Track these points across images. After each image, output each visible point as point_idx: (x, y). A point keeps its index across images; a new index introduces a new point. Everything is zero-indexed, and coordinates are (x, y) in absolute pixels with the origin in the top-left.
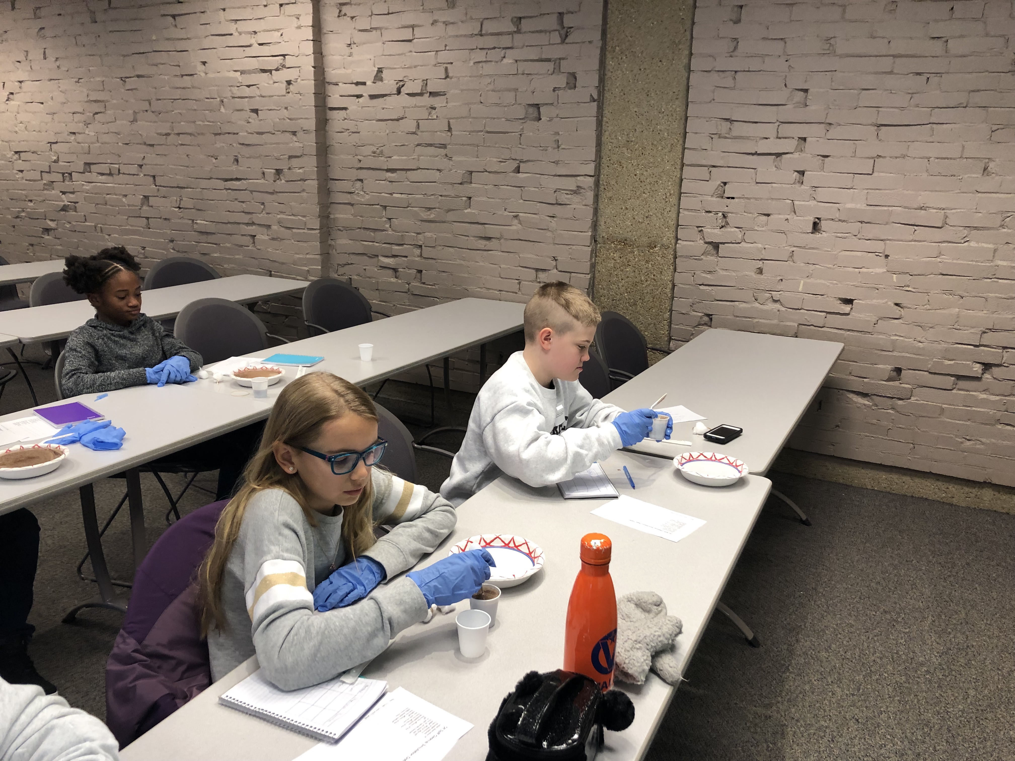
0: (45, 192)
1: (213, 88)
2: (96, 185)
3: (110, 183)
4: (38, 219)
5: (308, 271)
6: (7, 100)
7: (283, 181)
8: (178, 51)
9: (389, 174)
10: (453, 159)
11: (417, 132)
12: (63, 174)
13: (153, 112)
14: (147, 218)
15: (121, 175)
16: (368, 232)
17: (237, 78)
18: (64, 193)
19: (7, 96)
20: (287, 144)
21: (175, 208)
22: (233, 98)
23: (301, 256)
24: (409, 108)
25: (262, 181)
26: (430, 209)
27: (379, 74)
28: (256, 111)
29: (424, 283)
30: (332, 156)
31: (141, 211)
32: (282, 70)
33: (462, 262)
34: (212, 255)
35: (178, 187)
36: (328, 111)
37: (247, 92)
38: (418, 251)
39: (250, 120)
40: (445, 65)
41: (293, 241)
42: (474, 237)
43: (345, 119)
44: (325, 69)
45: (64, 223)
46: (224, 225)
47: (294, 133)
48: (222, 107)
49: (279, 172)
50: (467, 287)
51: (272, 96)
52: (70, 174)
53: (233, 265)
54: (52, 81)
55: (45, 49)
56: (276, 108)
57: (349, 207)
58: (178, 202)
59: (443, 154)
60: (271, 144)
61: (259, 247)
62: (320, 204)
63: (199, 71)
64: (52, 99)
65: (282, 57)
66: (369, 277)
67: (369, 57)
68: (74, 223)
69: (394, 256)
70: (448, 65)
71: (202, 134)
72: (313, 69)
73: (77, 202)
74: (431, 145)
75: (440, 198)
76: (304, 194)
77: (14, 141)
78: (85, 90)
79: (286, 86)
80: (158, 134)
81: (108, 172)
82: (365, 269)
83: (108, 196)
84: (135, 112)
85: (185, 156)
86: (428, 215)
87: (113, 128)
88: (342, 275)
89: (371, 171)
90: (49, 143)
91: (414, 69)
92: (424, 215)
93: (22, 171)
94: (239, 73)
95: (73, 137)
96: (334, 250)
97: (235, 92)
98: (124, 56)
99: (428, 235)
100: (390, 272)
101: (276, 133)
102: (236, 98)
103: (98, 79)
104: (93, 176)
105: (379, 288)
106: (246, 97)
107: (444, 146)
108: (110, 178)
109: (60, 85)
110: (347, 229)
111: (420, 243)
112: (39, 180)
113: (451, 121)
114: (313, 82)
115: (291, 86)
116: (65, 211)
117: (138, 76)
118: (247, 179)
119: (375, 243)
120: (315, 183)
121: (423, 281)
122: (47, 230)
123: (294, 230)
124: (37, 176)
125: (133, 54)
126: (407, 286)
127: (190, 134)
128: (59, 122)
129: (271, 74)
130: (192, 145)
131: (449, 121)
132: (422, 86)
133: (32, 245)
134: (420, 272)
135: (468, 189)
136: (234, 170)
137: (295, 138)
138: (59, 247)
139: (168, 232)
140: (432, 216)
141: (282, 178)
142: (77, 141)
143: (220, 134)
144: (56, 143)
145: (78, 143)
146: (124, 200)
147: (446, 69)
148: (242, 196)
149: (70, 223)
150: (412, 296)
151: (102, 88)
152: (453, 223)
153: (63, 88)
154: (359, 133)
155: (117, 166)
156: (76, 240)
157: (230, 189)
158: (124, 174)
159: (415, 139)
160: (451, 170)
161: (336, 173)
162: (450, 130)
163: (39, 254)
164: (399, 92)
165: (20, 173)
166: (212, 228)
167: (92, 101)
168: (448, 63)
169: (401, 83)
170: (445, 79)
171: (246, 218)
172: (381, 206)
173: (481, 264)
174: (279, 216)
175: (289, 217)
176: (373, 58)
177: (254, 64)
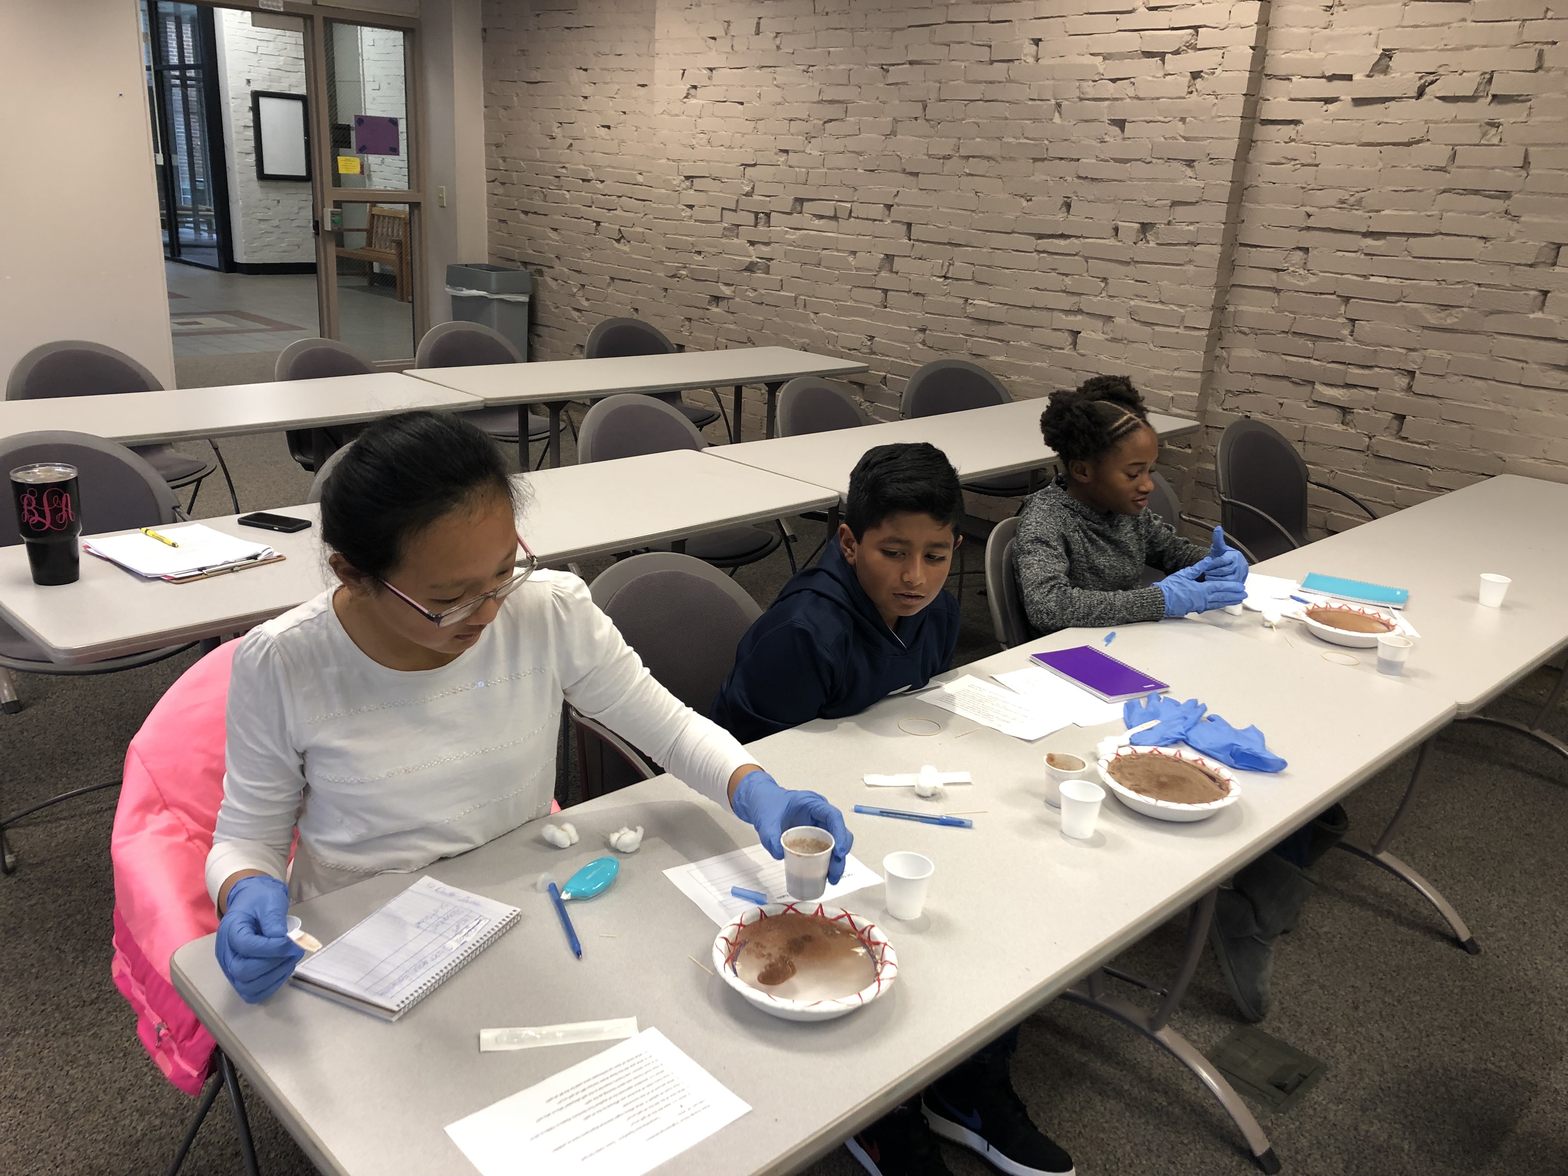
0: (724, 240)
1: (1047, 82)
2: (808, 234)
3: (831, 232)
4: (706, 280)
5: (1172, 398)
6: (686, 97)
7: (1152, 244)
8: (993, 22)
9: (1369, 241)
10: (1522, 219)
11: (1448, 169)
12: (756, 214)
13: (927, 120)
14: (885, 291)
15: (852, 219)
16: (1301, 341)
17: (1095, 66)
18: (752, 243)
19: (686, 91)
20: (1173, 180)
21: (940, 277)
22: (1081, 99)
23: (1163, 373)
24: (1436, 122)
25: (1112, 242)
26: (1446, 307)
27: (1383, 62)
28: (1121, 124)
29: (1404, 439)
30: (1252, 206)
31: (877, 278)
32: (1187, 52)
33: (1501, 408)
34: (991, 358)
35: (949, 244)
36: (1258, 126)
37: (1110, 90)
38: (1404, 381)
39: (1107, 138)
40: (1538, 46)
41: (1151, 346)
42: (1537, 363)
43: (1293, 140)
44: (1269, 52)
45: (746, 290)
46: (1022, 310)
47: (1190, 163)
48: (1057, 114)
49: (1145, 227)
50: (1502, 454)
51: (1158, 99)
52: (768, 215)
53: (1028, 378)
54: (764, 70)
55: (760, 18)
56: (1162, 119)
57: (1270, 294)
58: (945, 268)
59: (1503, 209)
60: (1141, 180)
61: (1082, 351)
62: (1217, 287)
63: (1026, 55)
64: (759, 97)
65: (1191, 31)
66: (1288, 419)
67: (1367, 29)
68: (763, 292)
69: (1348, 386)
70: (1545, 47)
71: (1011, 159)
72: (1251, 51)
73: (772, 259)
74: (1476, 192)
75: (1476, 288)
76: (1190, 268)
77: (687, 161)
78: (816, 84)
79: (1190, 81)
80: (929, 156)
81: (832, 214)
82: (1281, 404)
83: (825, 252)
84: (896, 121)
85: (972, 195)
86: (1441, 318)
87: (852, 144)
88: (1231, 410)
89: (1331, 234)
90: (742, 165)
91: (1466, 52)
92: (1433, 319)
93: (691, 207)
94: (1101, 58)
95: (783, 158)
96: (1224, 367)
97: (1088, 90)
98: (894, 30)
99: (1432, 353)
100: (1335, 413)
101: (1154, 161)
102: (1088, 99)
103: (842, 67)
104: (805, 219)
105: (1306, 439)
106: (1108, 99)
107: (1505, 195)
108: (833, 223)
109: (775, 76)
110: (1255, 331)
111: (1411, 367)
112: (717, 222)
113: (1531, 149)
114: (1247, 74)
115: (1199, 80)
116: (752, 271)
117: (911, 63)
118: (1082, 237)
119: (1312, 361)
120: (1217, 250)
121: (1403, 434)
122: (717, 299)
123: (1157, 328)
124: (713, 214)
125: (909, 27)
126: (1367, 439)
127: (989, 158)
128: (765, 134)
129: (1163, 61)
130: (989, 177)
131: (1526, 150)
132: (1479, 84)
133: (689, 320)
134: (1401, 418)
135: (1542, 277)
136: (1059, 220)
137: (1189, 172)
138: (732, 326)
139: (920, 315)
140: (1450, 322)
141: (1149, 237)
142: (789, 163)
143: (1043, 160)
144: (755, 165)
145: (790, 167)
146: (851, 259)
147: (1541, 54)
148: (1065, 264)
149: (756, 291)
150: (1373, 460)
151: (846, 82)
152: (1496, 336)
153: (780, 79)
154: (1317, 165)
155: (848, 205)
156: (761, 318)
157: (1044, 252)
158: (858, 218)
159: (1443, 180)
160: (1510, 239)
161: (1253, 232)
162: (1526, 164)
163: (698, 334)
164: (1421, 93)
165: (688, 209)
166: (1000, 311)
167: (825, 101)
168: (1547, 43)
169: (1431, 78)
170: (1535, 71)
171: (1068, 302)
172: (1338, 296)
173: (1545, 414)
174: (1132, 303)
175: (1153, 305)
176: (1375, 33)
177: (1134, 42)
